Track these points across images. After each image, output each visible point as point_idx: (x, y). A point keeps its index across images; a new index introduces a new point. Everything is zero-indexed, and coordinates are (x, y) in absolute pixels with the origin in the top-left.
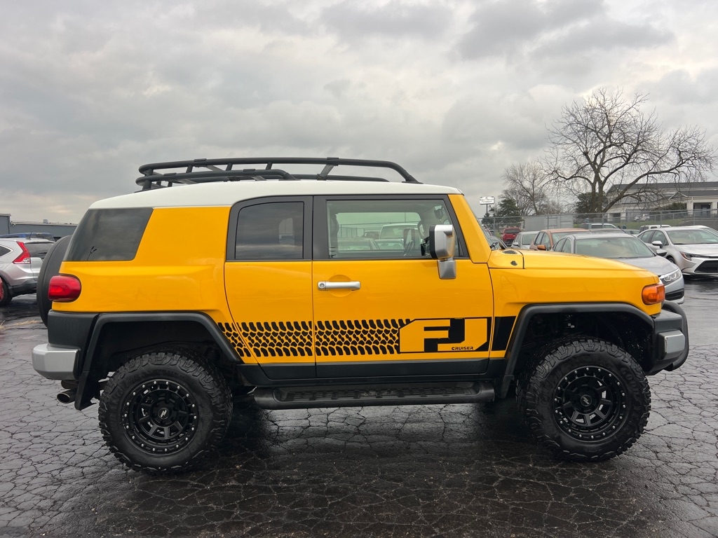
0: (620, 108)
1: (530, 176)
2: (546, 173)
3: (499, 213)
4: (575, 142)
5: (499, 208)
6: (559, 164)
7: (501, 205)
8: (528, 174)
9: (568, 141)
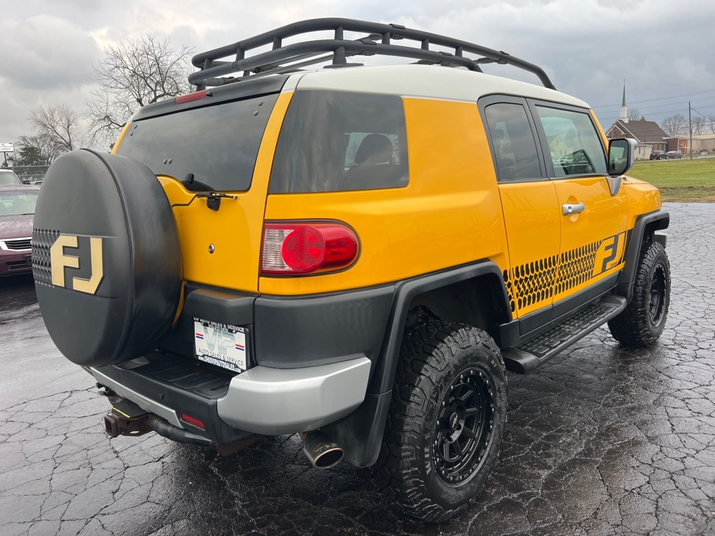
0: (170, 58)
1: (63, 122)
2: (97, 118)
3: (20, 163)
4: (127, 88)
5: (19, 157)
6: (111, 109)
7: (21, 154)
8: (61, 120)
9: (119, 85)
